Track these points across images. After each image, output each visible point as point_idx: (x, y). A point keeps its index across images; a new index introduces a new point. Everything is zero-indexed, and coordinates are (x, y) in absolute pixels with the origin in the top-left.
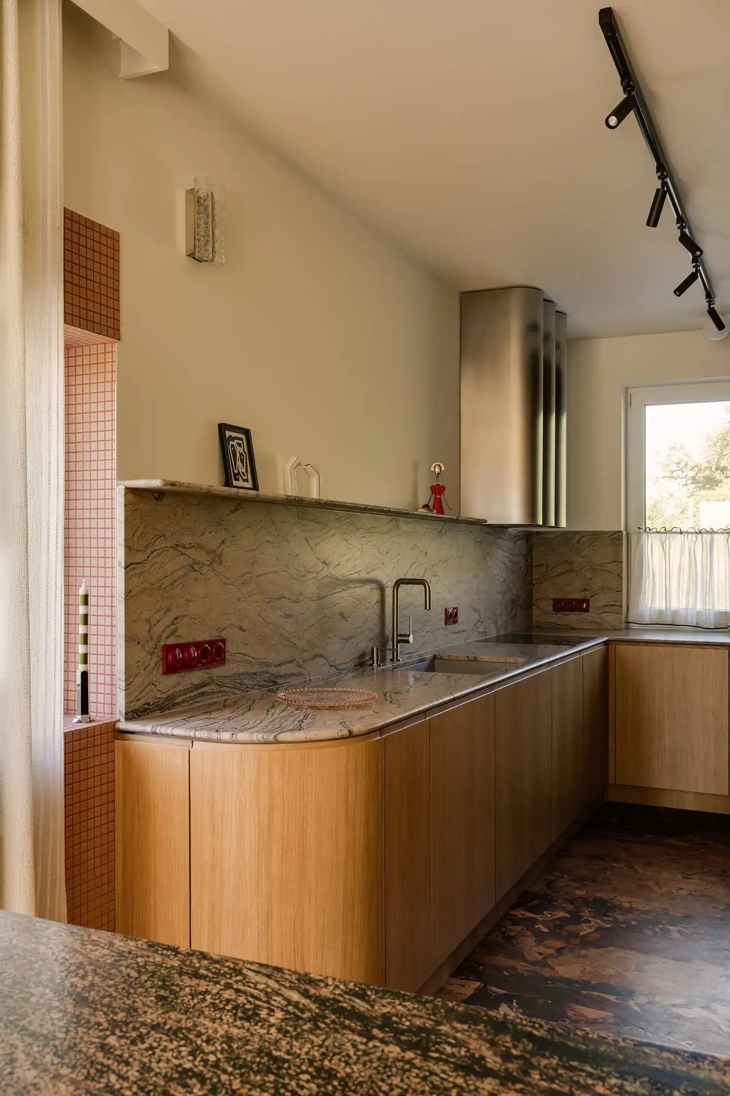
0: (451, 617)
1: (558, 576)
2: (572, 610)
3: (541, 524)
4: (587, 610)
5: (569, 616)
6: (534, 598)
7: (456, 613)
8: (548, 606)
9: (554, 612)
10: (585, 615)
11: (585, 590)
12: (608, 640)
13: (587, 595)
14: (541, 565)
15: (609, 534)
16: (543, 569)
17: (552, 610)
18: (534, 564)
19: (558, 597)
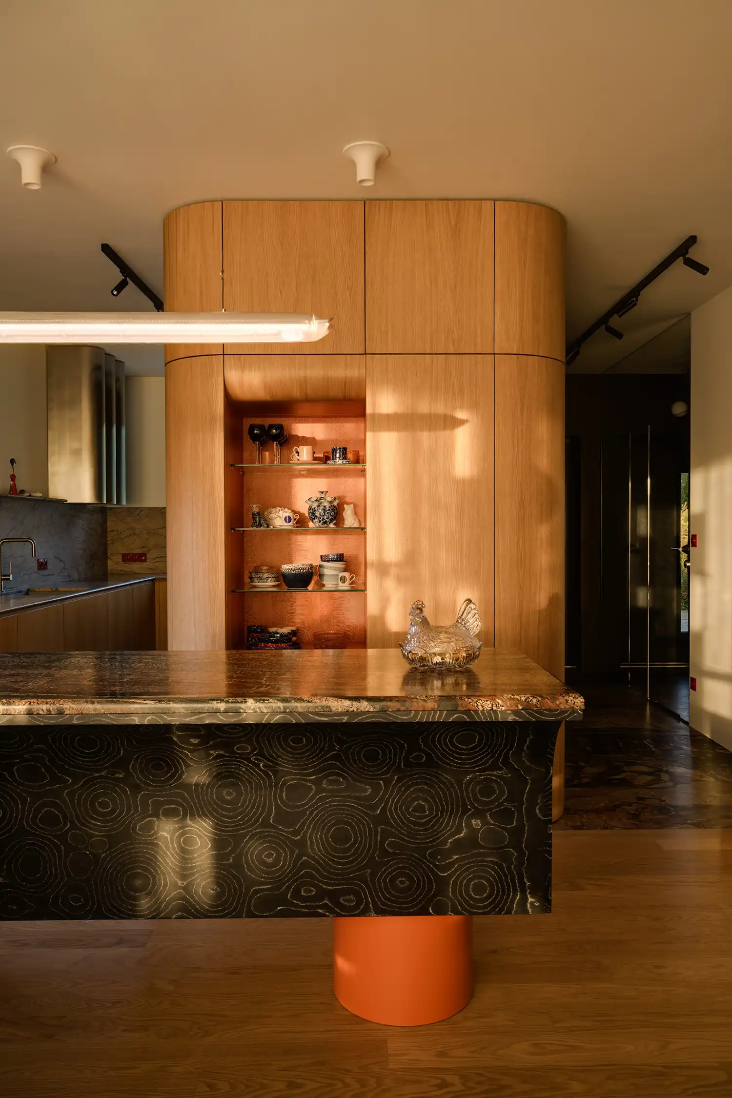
0: (42, 566)
1: (125, 538)
2: (135, 561)
3: (105, 503)
4: (145, 561)
5: (133, 565)
6: (109, 554)
7: (46, 562)
8: (119, 559)
9: (123, 563)
10: (144, 564)
11: (143, 547)
12: (154, 579)
13: (145, 550)
14: (113, 531)
15: (160, 509)
16: (115, 533)
17: (121, 561)
18: (108, 531)
19: (126, 552)
